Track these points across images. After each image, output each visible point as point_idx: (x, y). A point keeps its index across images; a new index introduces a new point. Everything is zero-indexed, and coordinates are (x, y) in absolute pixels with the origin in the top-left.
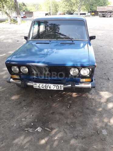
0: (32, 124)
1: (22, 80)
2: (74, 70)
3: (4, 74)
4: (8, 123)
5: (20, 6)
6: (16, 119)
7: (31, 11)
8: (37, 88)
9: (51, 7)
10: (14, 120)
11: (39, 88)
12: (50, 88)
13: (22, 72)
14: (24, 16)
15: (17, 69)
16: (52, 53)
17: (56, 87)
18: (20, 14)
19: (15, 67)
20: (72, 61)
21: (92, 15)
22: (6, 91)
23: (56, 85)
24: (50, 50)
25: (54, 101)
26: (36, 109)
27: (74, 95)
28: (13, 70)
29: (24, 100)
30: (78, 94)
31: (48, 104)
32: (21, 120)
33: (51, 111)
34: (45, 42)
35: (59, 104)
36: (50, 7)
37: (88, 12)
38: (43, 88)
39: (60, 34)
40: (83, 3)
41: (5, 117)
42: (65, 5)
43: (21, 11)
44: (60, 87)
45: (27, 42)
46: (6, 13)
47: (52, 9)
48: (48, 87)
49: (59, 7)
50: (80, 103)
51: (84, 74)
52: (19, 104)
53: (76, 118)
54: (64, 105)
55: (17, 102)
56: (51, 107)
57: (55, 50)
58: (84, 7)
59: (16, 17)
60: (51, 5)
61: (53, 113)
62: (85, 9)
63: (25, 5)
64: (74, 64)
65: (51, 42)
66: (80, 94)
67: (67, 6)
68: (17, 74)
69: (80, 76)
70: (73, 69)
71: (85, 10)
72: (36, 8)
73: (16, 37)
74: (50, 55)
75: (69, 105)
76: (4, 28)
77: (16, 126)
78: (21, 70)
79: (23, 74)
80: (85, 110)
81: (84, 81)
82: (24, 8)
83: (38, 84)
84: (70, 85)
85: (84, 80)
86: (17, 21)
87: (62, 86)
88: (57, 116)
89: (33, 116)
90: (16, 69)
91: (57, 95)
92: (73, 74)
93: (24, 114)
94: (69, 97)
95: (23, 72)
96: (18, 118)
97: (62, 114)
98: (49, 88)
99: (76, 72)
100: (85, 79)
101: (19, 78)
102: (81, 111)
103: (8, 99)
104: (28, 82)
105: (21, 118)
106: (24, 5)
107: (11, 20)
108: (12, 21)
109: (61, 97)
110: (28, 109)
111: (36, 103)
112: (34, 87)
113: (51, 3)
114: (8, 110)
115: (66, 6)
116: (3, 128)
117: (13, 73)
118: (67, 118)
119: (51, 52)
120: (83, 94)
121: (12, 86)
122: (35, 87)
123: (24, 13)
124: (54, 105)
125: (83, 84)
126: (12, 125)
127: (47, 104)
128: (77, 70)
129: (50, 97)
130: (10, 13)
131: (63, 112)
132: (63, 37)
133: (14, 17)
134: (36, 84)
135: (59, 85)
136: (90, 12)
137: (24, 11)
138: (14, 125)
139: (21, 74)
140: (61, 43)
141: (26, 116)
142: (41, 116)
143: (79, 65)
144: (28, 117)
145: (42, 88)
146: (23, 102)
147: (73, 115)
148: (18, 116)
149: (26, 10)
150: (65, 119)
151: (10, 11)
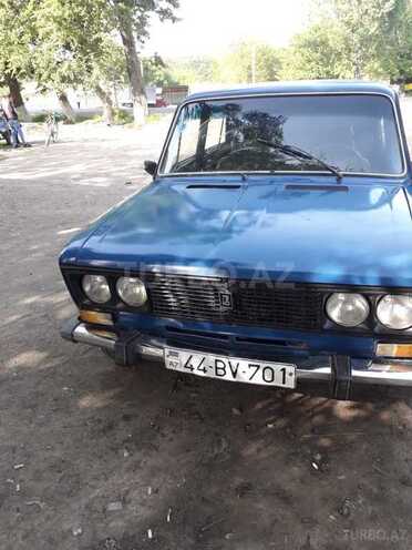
0: (150, 535)
1: (122, 333)
2: (345, 303)
3: (62, 302)
4: (48, 518)
5: (146, 69)
6: (84, 501)
7: (182, 83)
8: (178, 369)
9: (253, 67)
10: (75, 506)
11: (188, 371)
12: (234, 374)
13: (124, 298)
14: (157, 101)
15: (103, 286)
16: (249, 225)
17: (260, 371)
18: (142, 92)
19: (99, 279)
20: (341, 261)
21: (406, 92)
22: (61, 370)
23: (263, 365)
24: (242, 215)
25: (251, 432)
26: (173, 460)
27: (343, 408)
28: (87, 289)
29: (126, 418)
30: (358, 407)
31: (224, 445)
32: (104, 510)
33: (238, 481)
34: (225, 181)
35: (273, 449)
36: (249, 68)
37: (392, 82)
38: (204, 371)
39: (286, 150)
40: (372, 50)
41: (40, 486)
42: (303, 59)
43: (150, 84)
44: (279, 375)
45: (156, 182)
46: (99, 90)
47: (257, 74)
48: (228, 369)
49: (281, 68)
50: (367, 450)
51: (395, 319)
52: (104, 431)
53: (352, 526)
54: (296, 454)
55: (100, 421)
56: (236, 457)
57: (262, 215)
58: (376, 65)
59: (132, 105)
60: (254, 62)
61: (244, 490)
62: (381, 70)
63: (162, 63)
64: (348, 277)
65: (246, 184)
66: (370, 406)
67: (313, 63)
68: (102, 308)
69: (376, 329)
70: (341, 297)
71: (378, 74)
72: (200, 74)
73: (123, 168)
74: (240, 232)
75: (318, 457)
76: (86, 141)
77: (79, 535)
78: (120, 293)
79: (128, 308)
80: (393, 490)
81: (394, 355)
82: (159, 73)
83: (184, 355)
84: (327, 370)
85: (393, 349)
86: (133, 118)
87: (290, 369)
88: (261, 506)
89: (156, 491)
90: (98, 286)
91: (266, 402)
92: (341, 318)
93: (121, 480)
94: (318, 419)
95: (128, 302)
96: (92, 496)
97: (285, 498)
98: (229, 377)
99: (358, 309)
100: (396, 345)
101: (111, 323)
102: (375, 490)
103: (63, 406)
104: (146, 343)
105: (106, 499)
106: (158, 61)
107: (113, 114)
108: (116, 117)
109: (281, 413)
110: (138, 455)
111: (174, 432)
112: (168, 367)
113: (253, 55)
114: (57, 454)
115: (309, 61)
116: (24, 538)
117: (86, 302)
118: (309, 522)
119: (245, 221)
120: (383, 408)
121: (84, 353)
122: (171, 367)
123: (159, 90)
124: (251, 450)
125: (388, 367)
126: (66, 526)
127: (219, 442)
128: (360, 303)
129: (235, 411)
130: (112, 90)
131: (291, 487)
132: (296, 161)
133: (124, 104)
134: (176, 355)
135: (278, 367)
136: (399, 82)
137: (160, 84)
138: (70, 531)
139: (120, 305)
140: (288, 187)
141: (127, 492)
142: (191, 499)
143: (372, 278)
144: (134, 494)
145: (201, 374)
146: (122, 424)
147: (339, 510)
148: (94, 487)
149: (166, 82)
150: (300, 527)
151: (112, 83)
